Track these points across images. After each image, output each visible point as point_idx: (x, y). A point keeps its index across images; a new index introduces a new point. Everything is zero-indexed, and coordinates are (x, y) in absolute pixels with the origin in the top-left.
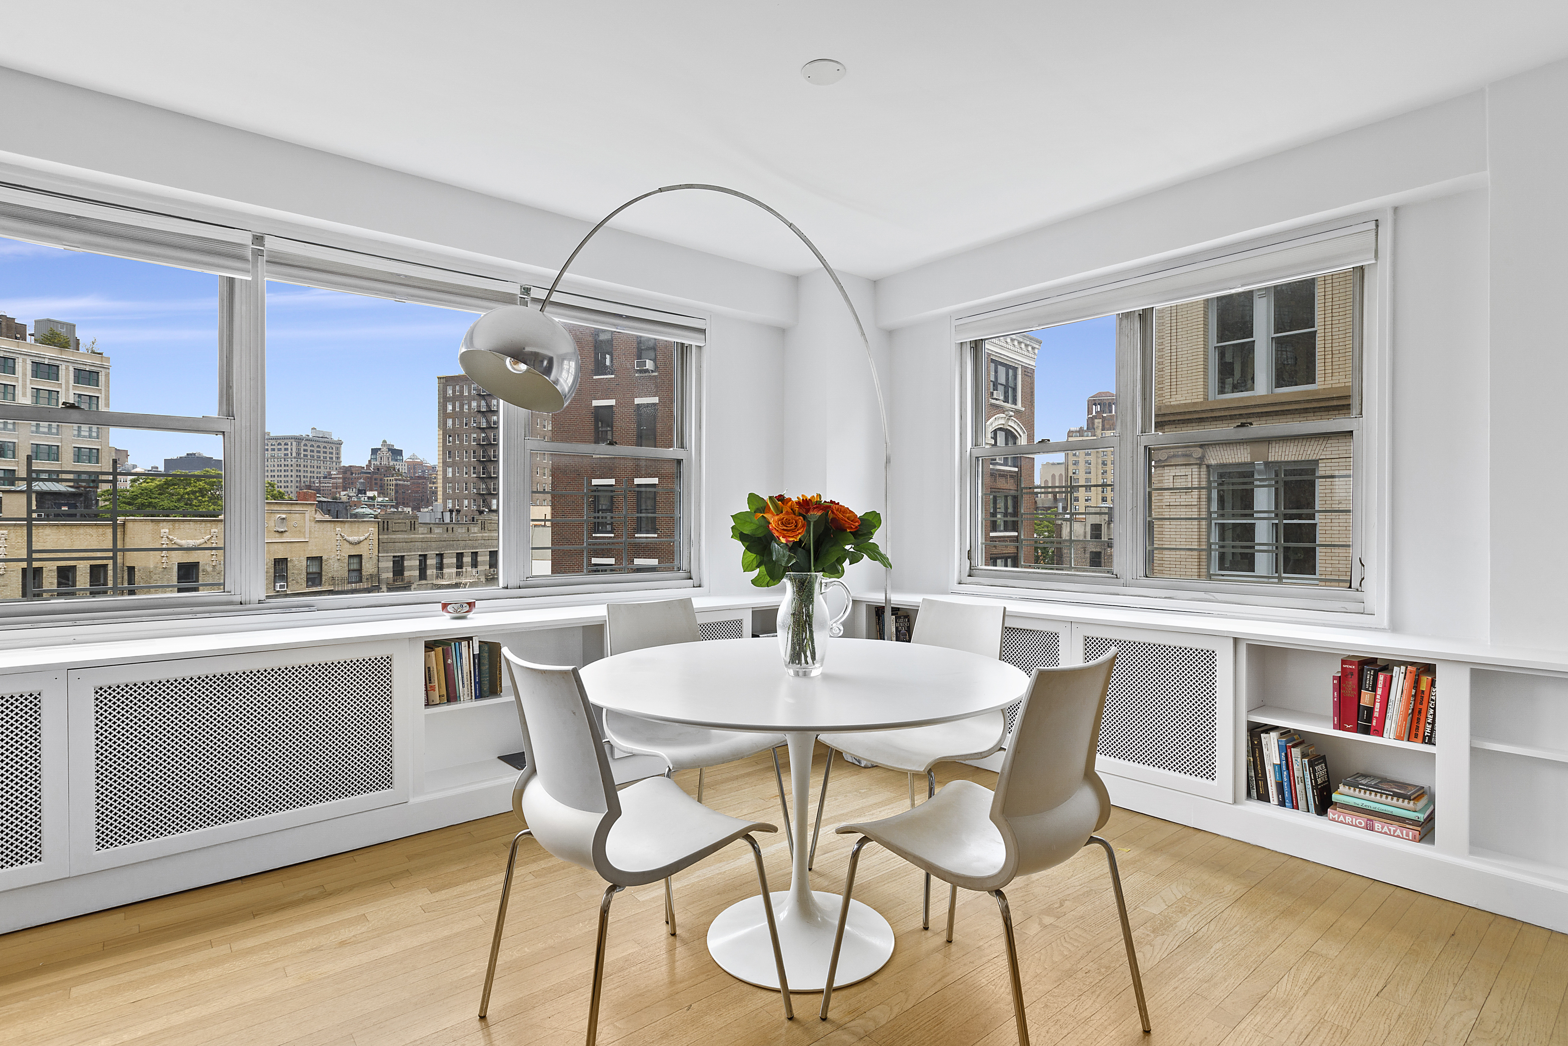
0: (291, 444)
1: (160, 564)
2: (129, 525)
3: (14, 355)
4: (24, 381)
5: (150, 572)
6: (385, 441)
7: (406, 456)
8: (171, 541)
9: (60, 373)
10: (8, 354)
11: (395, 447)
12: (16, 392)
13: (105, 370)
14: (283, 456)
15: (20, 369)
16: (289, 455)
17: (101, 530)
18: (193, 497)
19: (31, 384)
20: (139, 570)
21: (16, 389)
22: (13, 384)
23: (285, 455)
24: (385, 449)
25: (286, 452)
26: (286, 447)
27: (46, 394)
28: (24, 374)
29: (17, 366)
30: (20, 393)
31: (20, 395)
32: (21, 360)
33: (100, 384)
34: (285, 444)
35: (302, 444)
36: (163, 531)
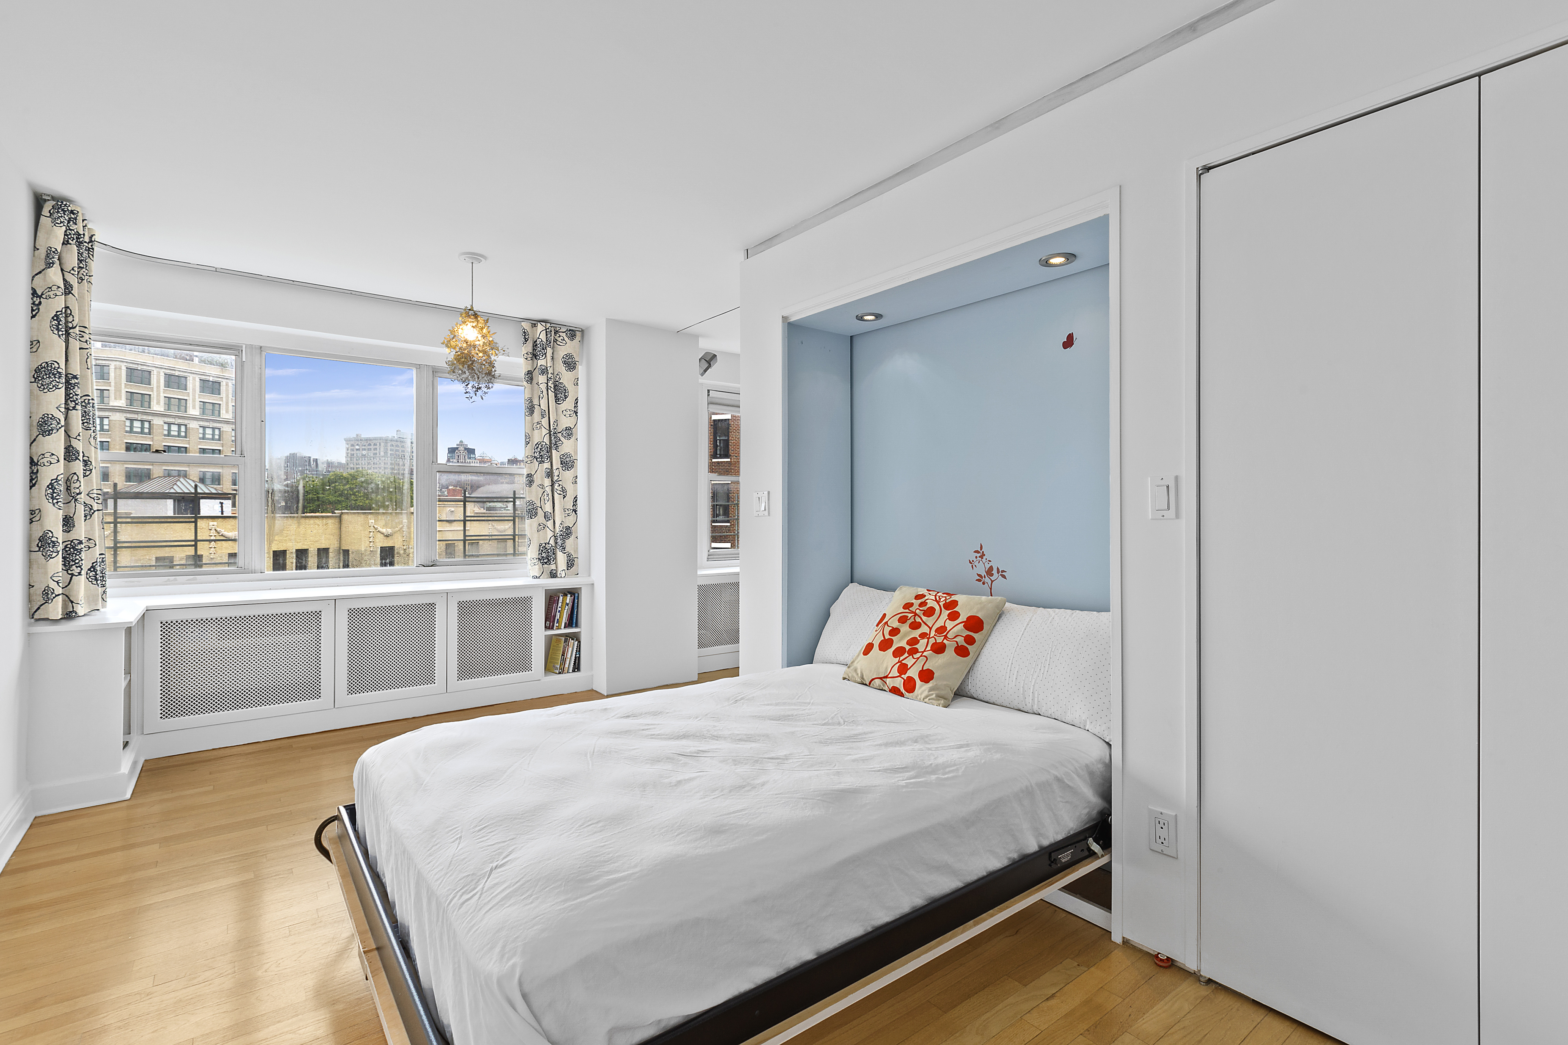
0: (380, 444)
1: (368, 548)
2: (345, 517)
3: (186, 374)
4: (194, 395)
5: (362, 554)
6: (461, 442)
7: (478, 454)
8: (376, 529)
9: (221, 388)
10: (182, 373)
11: (469, 447)
12: (188, 405)
13: (226, 380)
14: (372, 455)
15: (191, 386)
16: (378, 454)
17: (324, 521)
18: (351, 493)
19: (199, 398)
20: (353, 553)
21: (188, 402)
22: (185, 398)
23: (374, 454)
24: (462, 448)
25: (375, 452)
26: (375, 447)
27: (210, 407)
28: (194, 390)
29: (188, 383)
30: (191, 405)
31: (191, 407)
32: (191, 378)
33: (222, 392)
34: (374, 445)
35: (389, 444)
36: (370, 521)
